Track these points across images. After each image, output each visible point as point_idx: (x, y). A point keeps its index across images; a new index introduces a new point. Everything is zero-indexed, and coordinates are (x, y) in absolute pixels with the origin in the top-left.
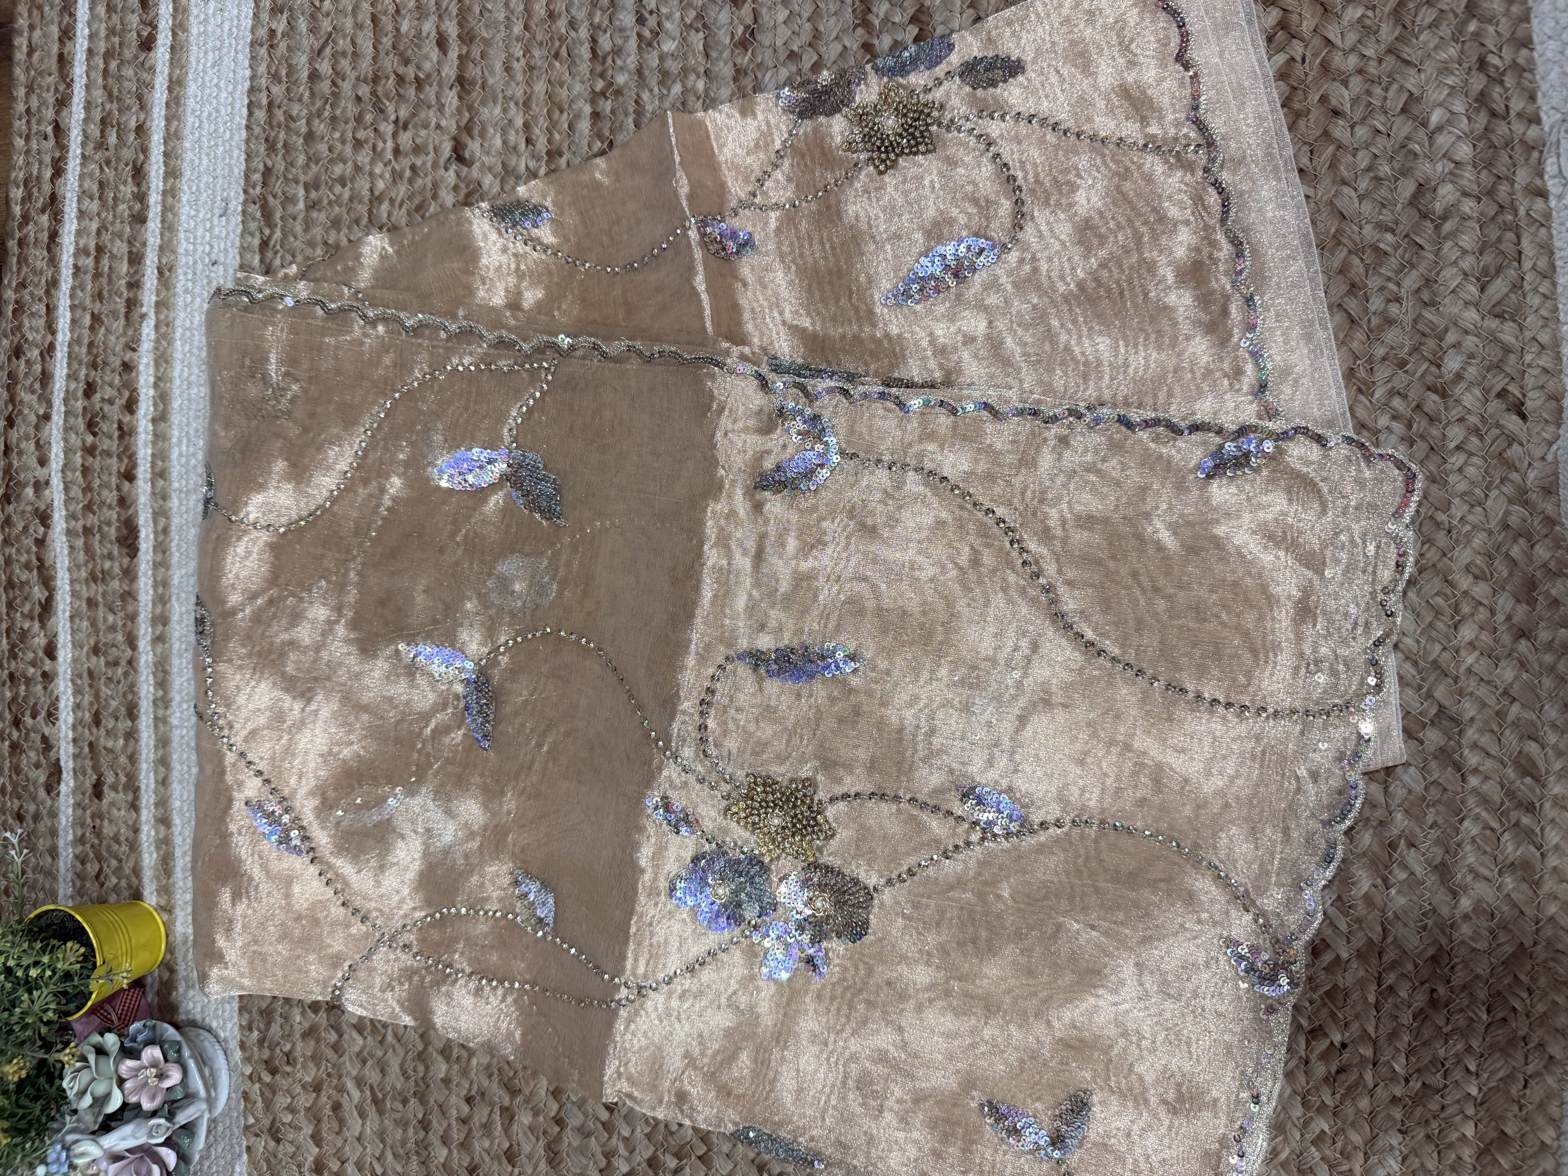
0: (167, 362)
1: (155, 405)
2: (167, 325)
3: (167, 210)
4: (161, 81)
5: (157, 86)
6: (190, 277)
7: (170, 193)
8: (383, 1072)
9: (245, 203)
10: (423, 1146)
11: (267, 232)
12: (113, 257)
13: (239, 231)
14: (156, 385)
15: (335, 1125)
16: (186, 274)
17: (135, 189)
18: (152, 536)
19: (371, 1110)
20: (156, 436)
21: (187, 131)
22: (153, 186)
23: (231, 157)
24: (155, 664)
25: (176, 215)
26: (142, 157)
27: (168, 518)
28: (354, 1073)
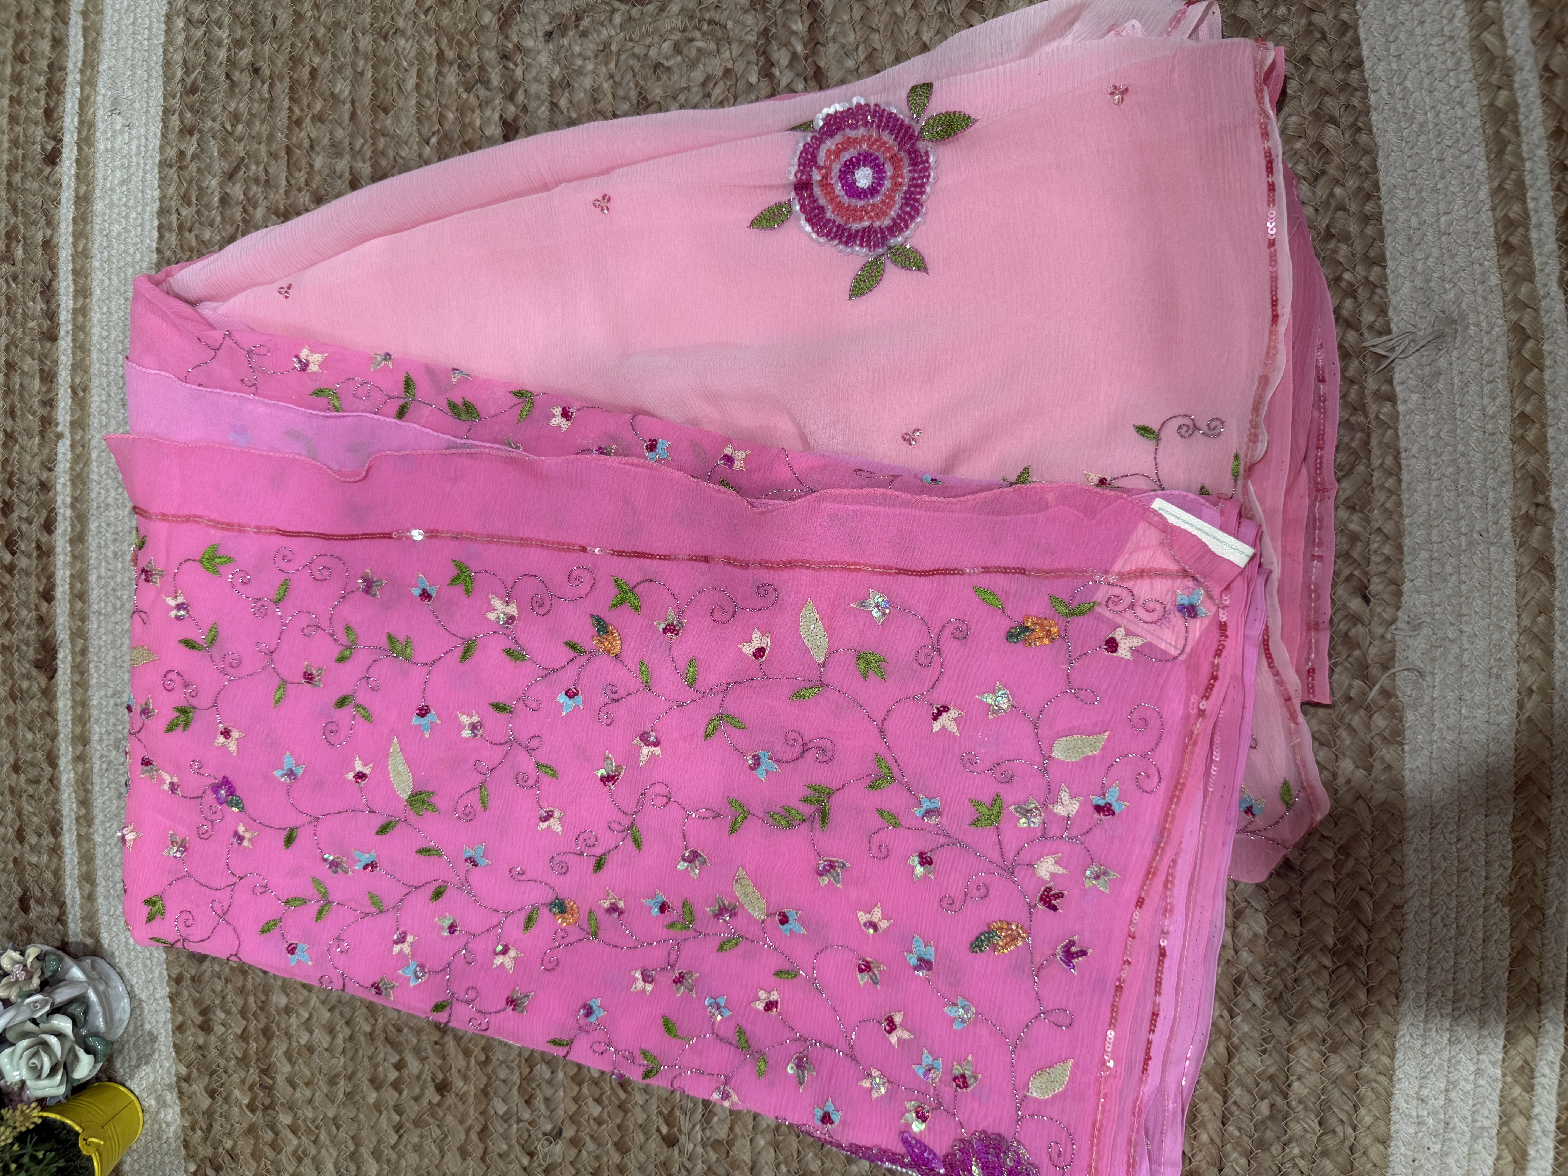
0: (84, 483)
1: (73, 525)
2: (83, 446)
3: (78, 329)
4: (67, 197)
5: (63, 201)
6: (104, 398)
7: (80, 312)
12: (23, 373)
14: (73, 506)
16: (99, 395)
17: (44, 307)
18: (70, 657)
20: (74, 557)
21: (95, 250)
22: (63, 305)
24: (76, 783)
25: (87, 334)
26: (49, 273)
27: (86, 639)
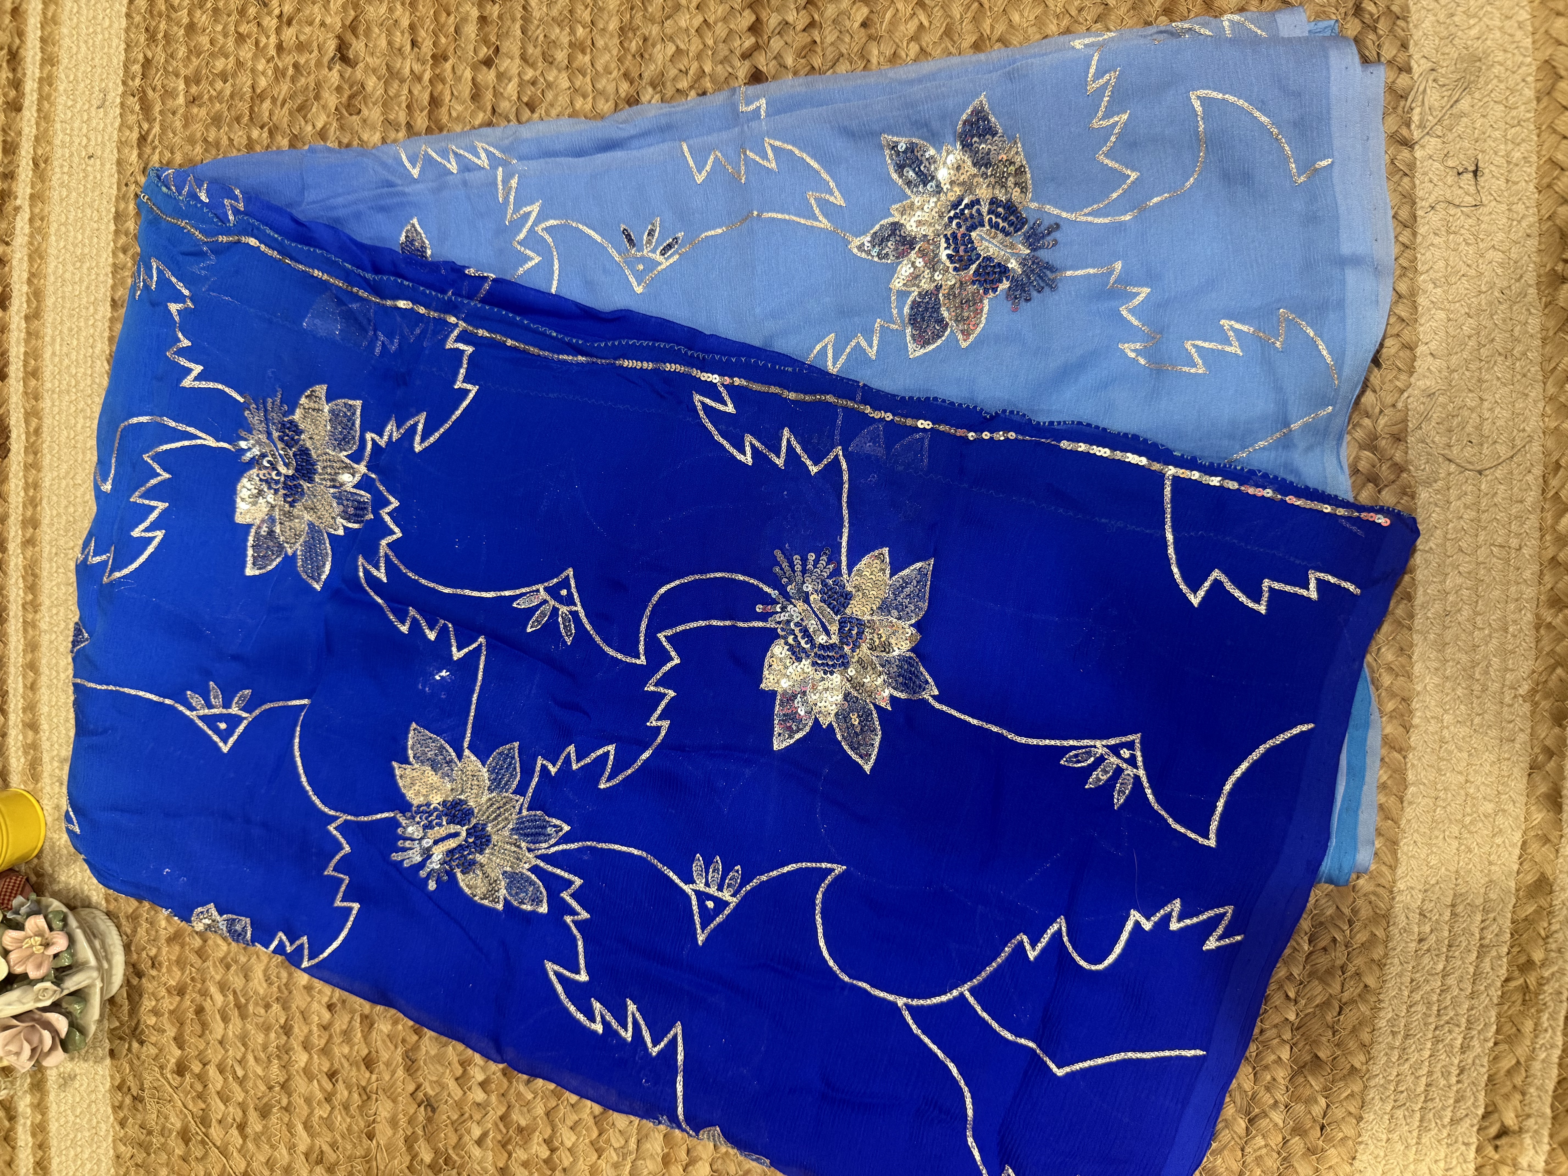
0: (41, 258)
1: (28, 301)
2: (42, 220)
3: (43, 98)
6: (66, 170)
7: (46, 81)
8: (246, 977)
9: (124, 94)
10: (286, 1050)
11: (146, 126)
13: (117, 125)
14: (29, 282)
15: (198, 1028)
16: (62, 166)
17: (11, 75)
18: (23, 437)
19: (234, 1014)
20: (29, 333)
21: (64, 17)
22: (29, 73)
23: (110, 47)
24: (25, 568)
25: (51, 104)
26: (17, 41)
27: (40, 419)
28: (218, 977)
